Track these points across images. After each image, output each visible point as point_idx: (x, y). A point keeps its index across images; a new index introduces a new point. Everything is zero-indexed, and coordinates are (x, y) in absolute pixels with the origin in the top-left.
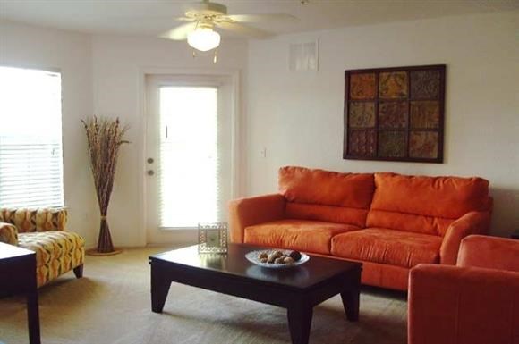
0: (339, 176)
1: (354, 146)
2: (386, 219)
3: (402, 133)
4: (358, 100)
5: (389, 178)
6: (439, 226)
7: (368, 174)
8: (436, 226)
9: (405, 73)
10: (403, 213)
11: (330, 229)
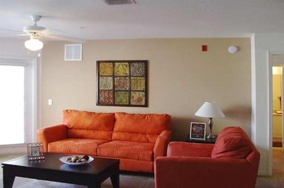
0: (96, 114)
1: (102, 99)
2: (122, 136)
3: (127, 92)
4: (104, 76)
5: (123, 115)
6: (149, 138)
7: (111, 113)
8: (148, 138)
9: (127, 63)
10: (130, 132)
11: (96, 142)
